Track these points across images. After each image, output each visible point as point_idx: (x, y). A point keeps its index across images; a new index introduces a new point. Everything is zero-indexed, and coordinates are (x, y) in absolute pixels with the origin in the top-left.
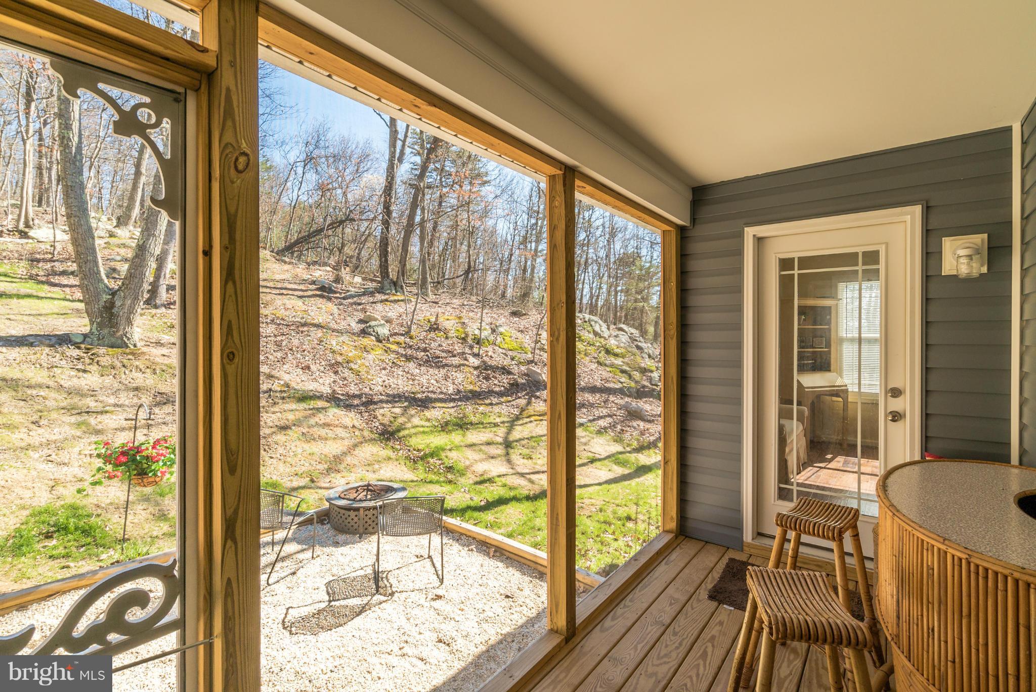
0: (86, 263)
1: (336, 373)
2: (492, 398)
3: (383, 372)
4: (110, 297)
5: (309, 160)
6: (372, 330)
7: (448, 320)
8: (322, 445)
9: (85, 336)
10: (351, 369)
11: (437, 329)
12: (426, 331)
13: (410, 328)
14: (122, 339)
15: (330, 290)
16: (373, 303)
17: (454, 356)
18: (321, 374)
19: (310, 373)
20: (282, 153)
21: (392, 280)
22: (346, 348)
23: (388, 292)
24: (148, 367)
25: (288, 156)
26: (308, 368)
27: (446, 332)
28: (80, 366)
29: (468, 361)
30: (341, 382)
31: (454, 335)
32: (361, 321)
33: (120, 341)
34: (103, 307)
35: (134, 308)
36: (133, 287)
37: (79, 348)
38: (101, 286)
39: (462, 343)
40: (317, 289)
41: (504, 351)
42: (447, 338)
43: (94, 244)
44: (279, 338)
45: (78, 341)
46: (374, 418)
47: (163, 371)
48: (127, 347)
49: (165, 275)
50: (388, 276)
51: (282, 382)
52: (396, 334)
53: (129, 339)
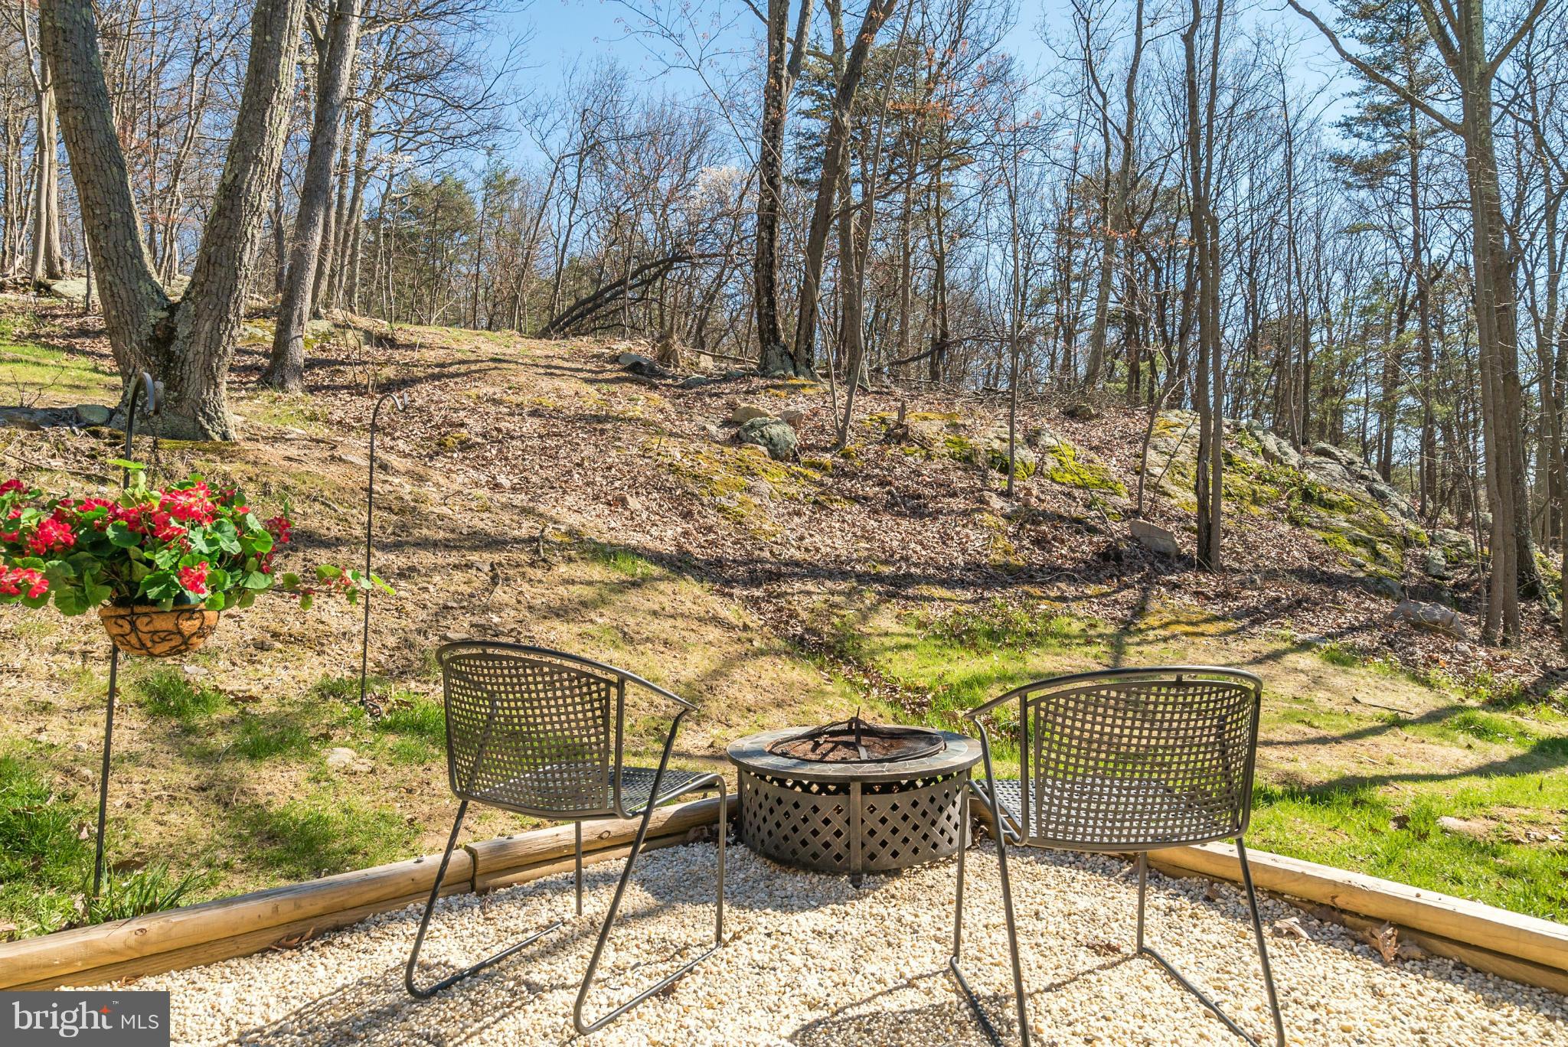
0: (106, 228)
1: (687, 515)
2: (1063, 586)
3: (796, 519)
4: (165, 314)
5: (590, 150)
6: (758, 433)
7: (926, 419)
8: (677, 663)
9: (112, 412)
10: (721, 509)
11: (904, 437)
12: (880, 443)
13: (842, 434)
14: (195, 420)
15: (653, 372)
16: (747, 392)
17: (954, 495)
18: (653, 517)
19: (627, 513)
20: (536, 135)
21: (785, 347)
22: (705, 465)
23: (778, 373)
24: (250, 479)
25: (548, 142)
26: (623, 501)
27: (925, 443)
28: (95, 470)
29: (988, 503)
30: (702, 539)
31: (945, 451)
32: (727, 423)
33: (190, 425)
34: (151, 340)
35: (220, 342)
36: (214, 289)
37: (96, 434)
38: (145, 288)
39: (965, 470)
40: (624, 370)
41: (1067, 490)
42: (929, 457)
43: (124, 184)
44: (549, 442)
45: (95, 419)
46: (790, 616)
47: (286, 488)
48: (207, 437)
49: (300, 316)
50: (777, 339)
51: (563, 528)
52: (810, 448)
53: (210, 420)
